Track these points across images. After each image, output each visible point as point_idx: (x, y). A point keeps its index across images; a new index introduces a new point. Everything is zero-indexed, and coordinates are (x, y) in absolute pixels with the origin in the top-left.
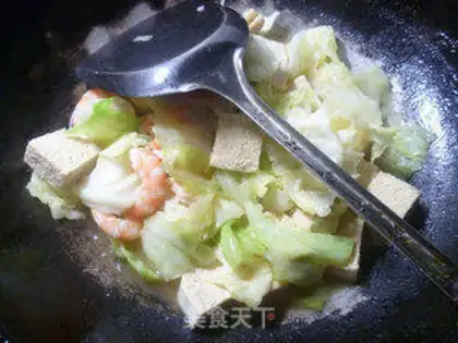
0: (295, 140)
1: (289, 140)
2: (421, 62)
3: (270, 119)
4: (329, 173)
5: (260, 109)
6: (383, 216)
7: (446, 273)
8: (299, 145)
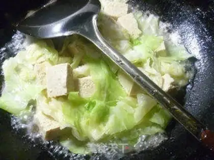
1: (119, 60)
2: (189, 23)
4: (138, 76)
5: (105, 45)
6: (165, 98)
7: (196, 127)
8: (123, 62)
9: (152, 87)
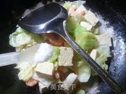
0: (80, 49)
3: (72, 42)
4: (88, 59)
5: (70, 39)
8: (80, 50)
9: (97, 66)
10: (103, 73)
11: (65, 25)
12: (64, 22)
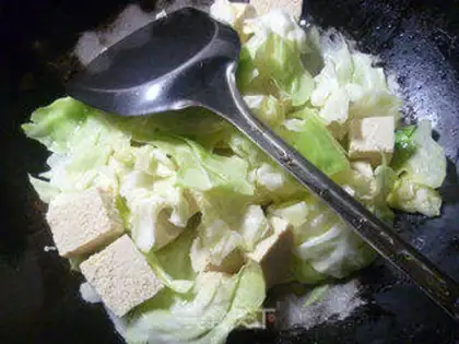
0: (291, 157)
3: (264, 134)
4: (326, 190)
5: (254, 125)
8: (294, 161)
10: (382, 233)
11: (234, 79)
12: (230, 68)
